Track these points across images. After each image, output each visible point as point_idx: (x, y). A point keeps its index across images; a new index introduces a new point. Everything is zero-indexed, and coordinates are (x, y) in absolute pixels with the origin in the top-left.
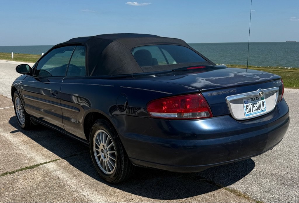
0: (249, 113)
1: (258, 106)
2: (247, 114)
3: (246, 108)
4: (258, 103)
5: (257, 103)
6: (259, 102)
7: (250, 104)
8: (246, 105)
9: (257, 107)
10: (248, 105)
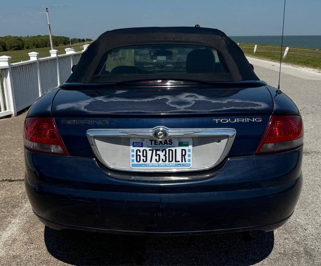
0: (142, 162)
1: (167, 155)
2: (135, 162)
3: (135, 153)
4: (169, 150)
5: (167, 150)
6: (173, 149)
7: (148, 149)
8: (136, 149)
9: (165, 155)
10: (141, 149)
